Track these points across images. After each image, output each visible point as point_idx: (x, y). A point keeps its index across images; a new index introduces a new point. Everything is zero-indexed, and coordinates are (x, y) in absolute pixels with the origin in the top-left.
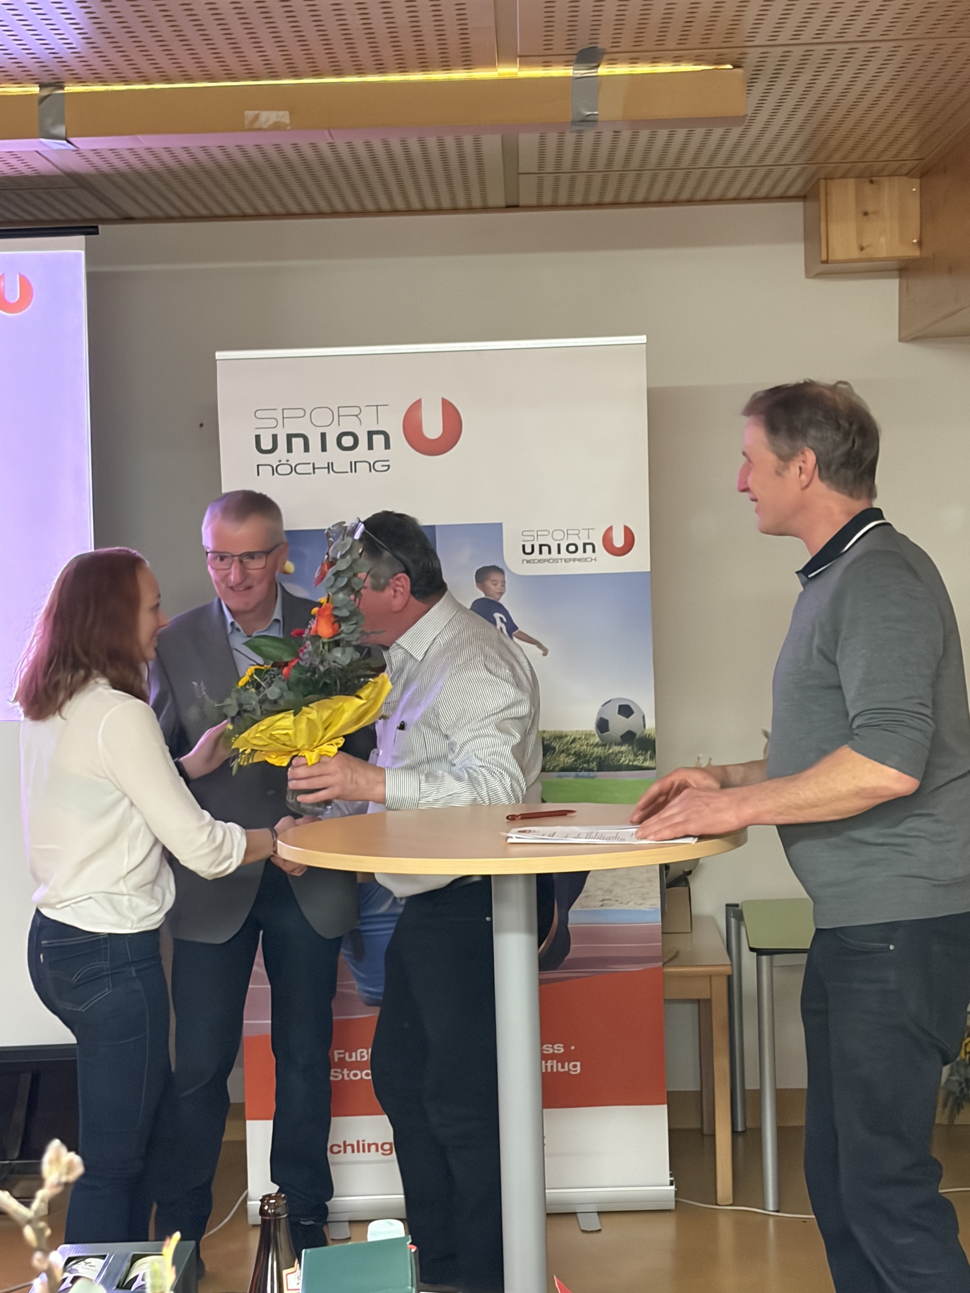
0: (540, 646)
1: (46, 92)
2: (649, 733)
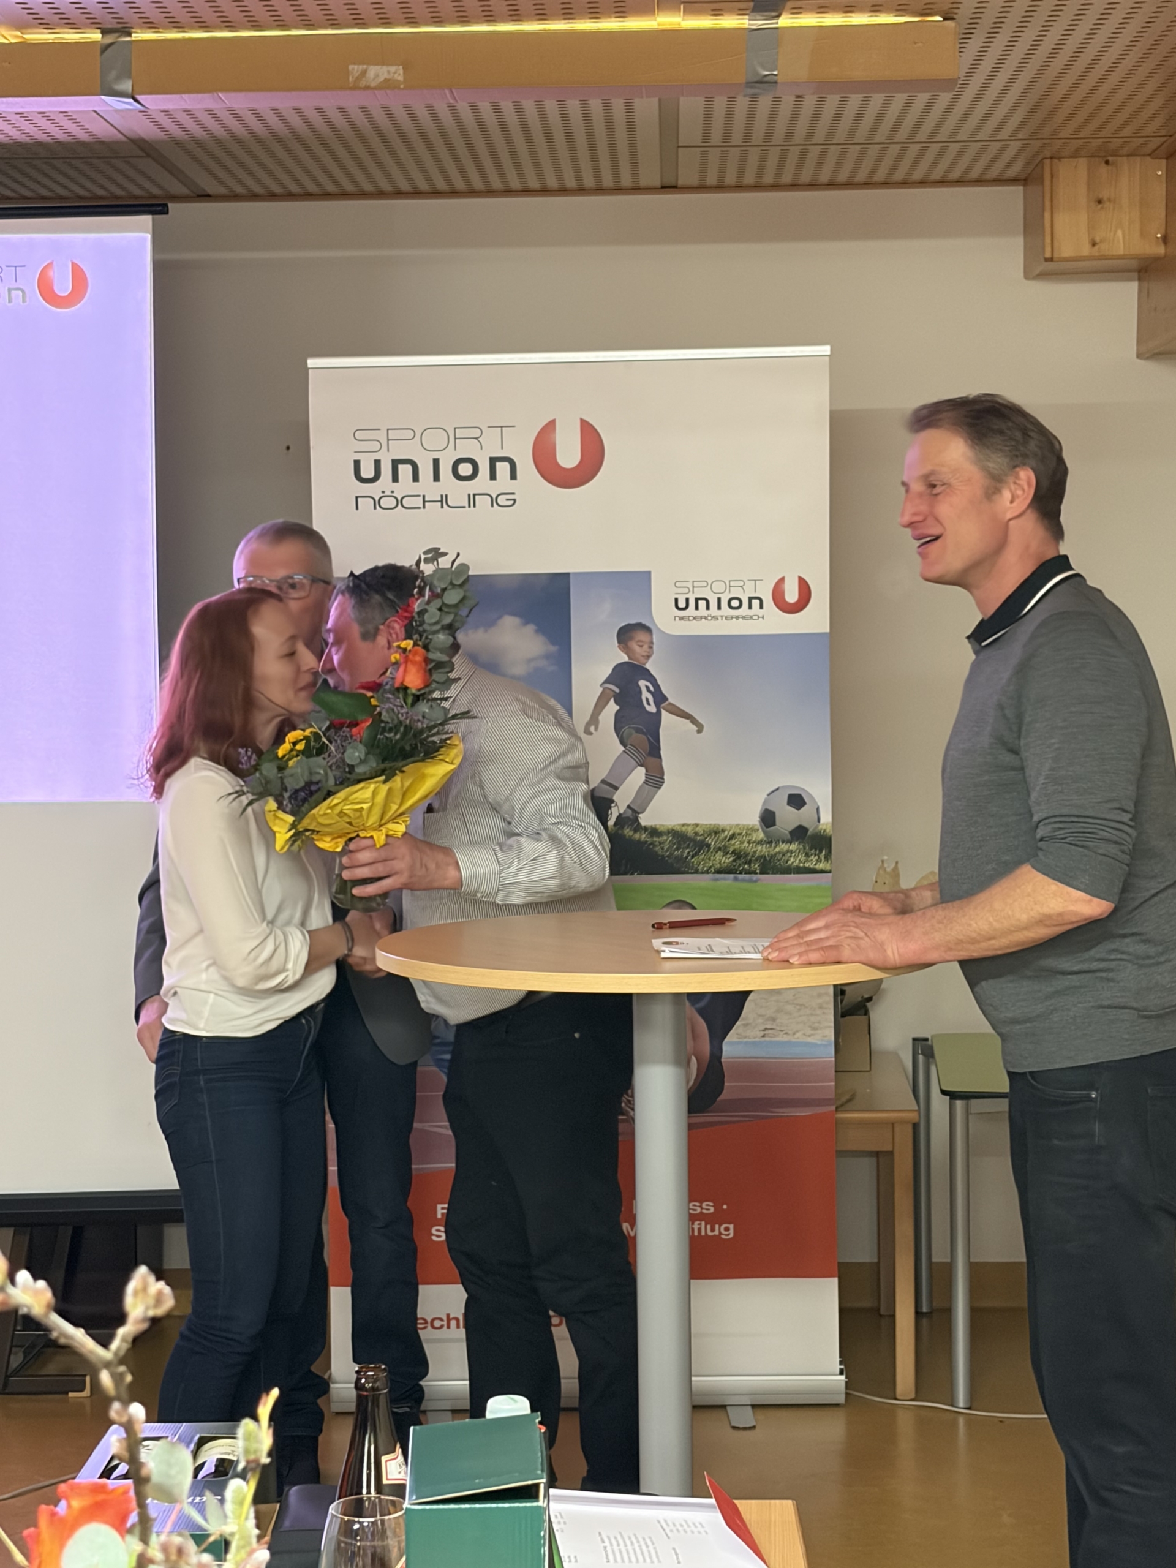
0: (694, 721)
1: (109, 39)
2: (824, 827)
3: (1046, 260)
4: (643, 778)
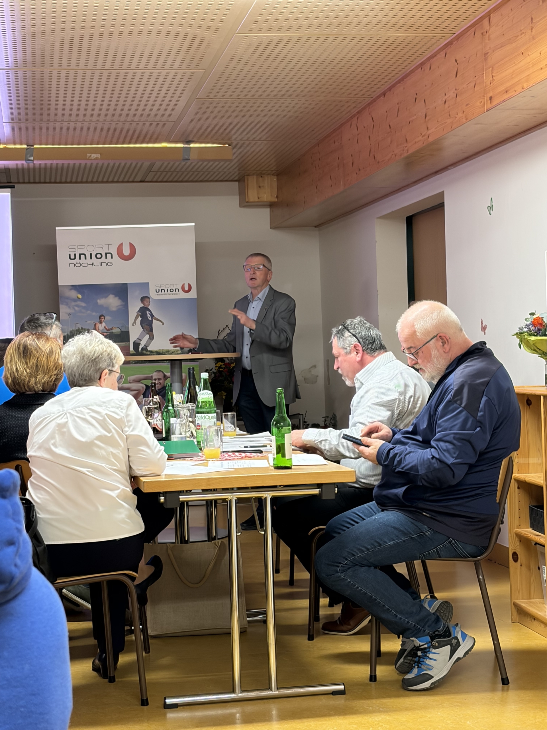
0: (161, 322)
1: (28, 147)
3: (246, 203)
4: (148, 337)
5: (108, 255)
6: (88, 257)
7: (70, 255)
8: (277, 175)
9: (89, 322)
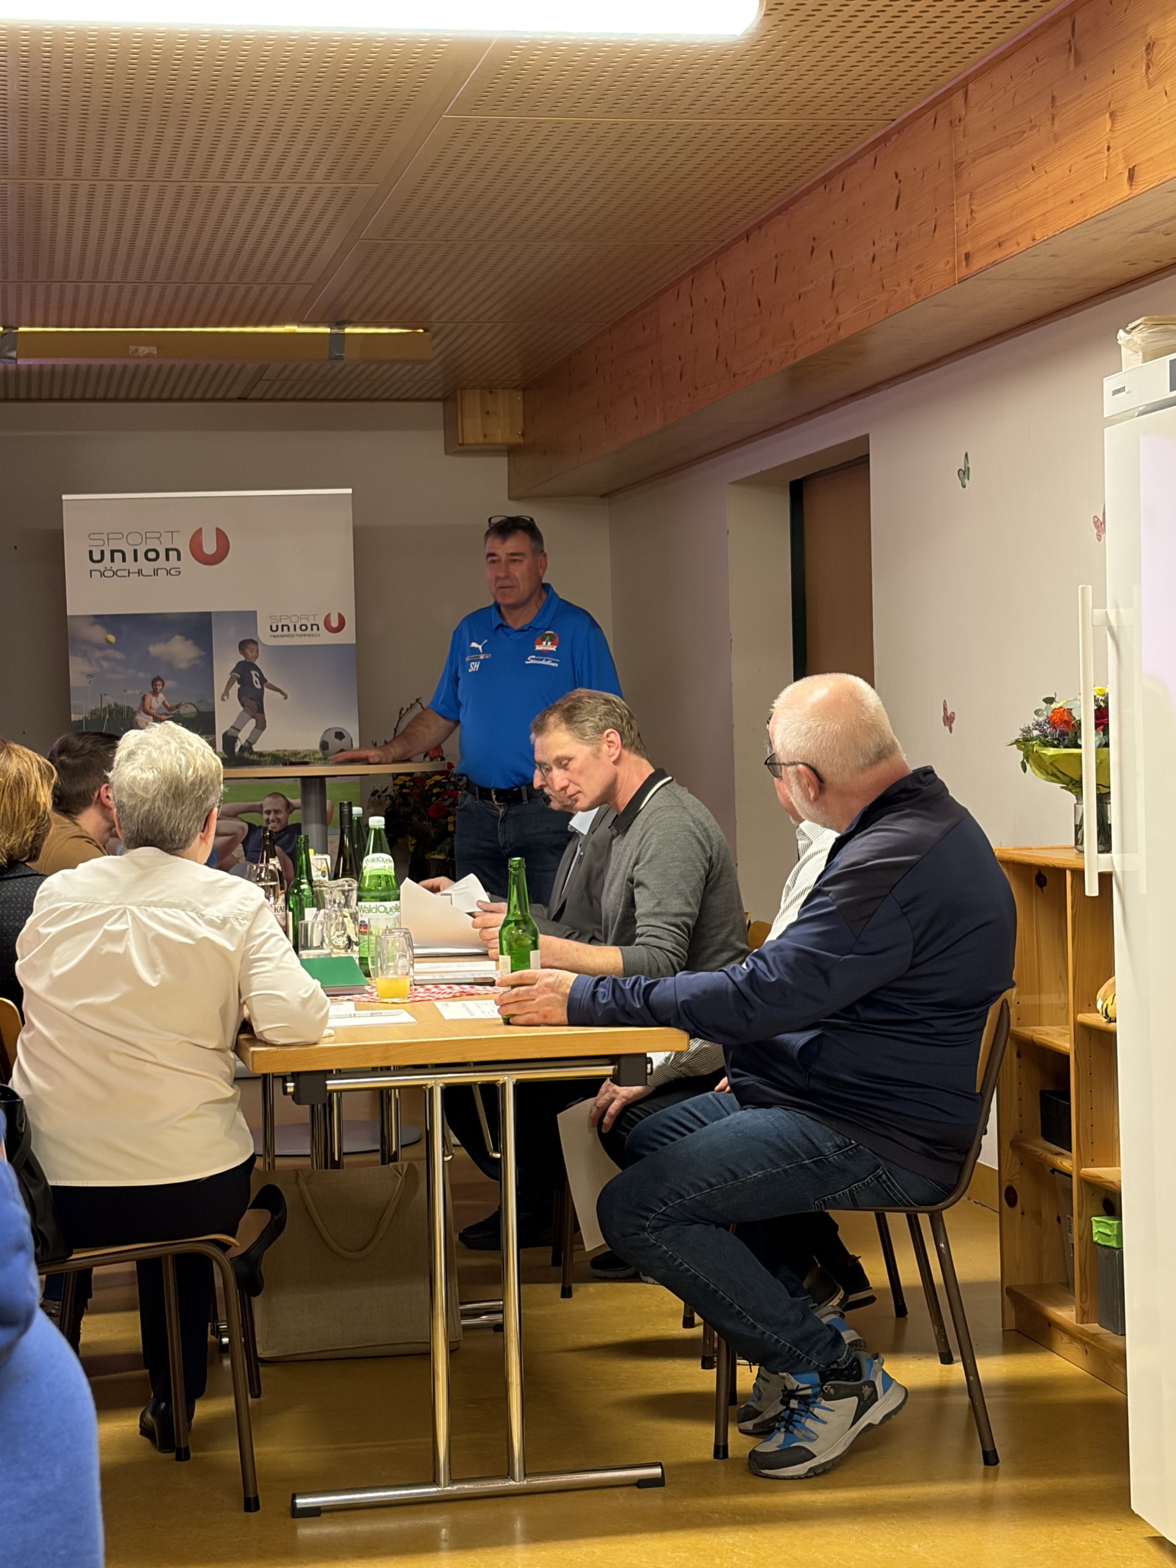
0: (282, 693)
1: (7, 331)
3: (460, 445)
4: (254, 725)
5: (171, 553)
6: (130, 556)
7: (91, 552)
8: (524, 390)
9: (130, 692)
